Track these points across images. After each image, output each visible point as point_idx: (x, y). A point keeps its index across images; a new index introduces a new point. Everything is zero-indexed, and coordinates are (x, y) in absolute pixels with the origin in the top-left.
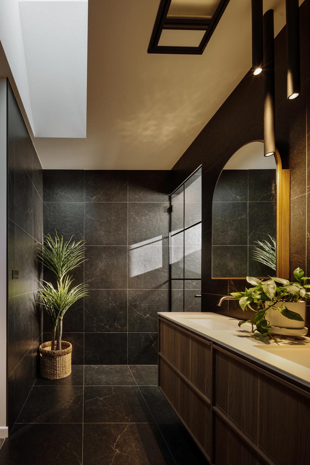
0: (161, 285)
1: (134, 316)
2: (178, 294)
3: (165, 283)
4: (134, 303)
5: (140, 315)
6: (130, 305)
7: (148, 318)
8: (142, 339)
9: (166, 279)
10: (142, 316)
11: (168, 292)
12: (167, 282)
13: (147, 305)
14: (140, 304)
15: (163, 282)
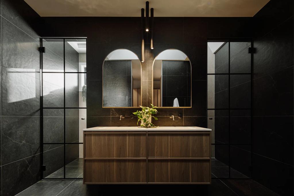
0: (34, 113)
1: (9, 145)
2: (46, 120)
3: (37, 111)
4: (10, 131)
5: (16, 143)
6: (4, 133)
7: (24, 145)
8: (18, 167)
9: (39, 108)
10: (18, 143)
11: (39, 118)
12: (38, 110)
13: (23, 131)
14: (16, 132)
15: (36, 110)
